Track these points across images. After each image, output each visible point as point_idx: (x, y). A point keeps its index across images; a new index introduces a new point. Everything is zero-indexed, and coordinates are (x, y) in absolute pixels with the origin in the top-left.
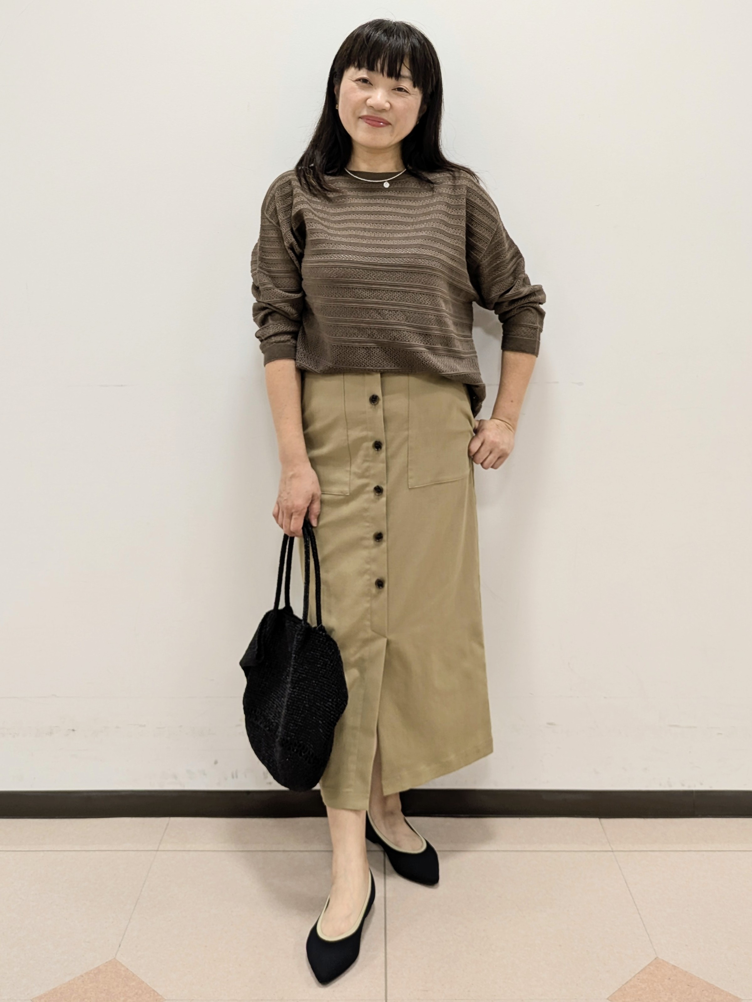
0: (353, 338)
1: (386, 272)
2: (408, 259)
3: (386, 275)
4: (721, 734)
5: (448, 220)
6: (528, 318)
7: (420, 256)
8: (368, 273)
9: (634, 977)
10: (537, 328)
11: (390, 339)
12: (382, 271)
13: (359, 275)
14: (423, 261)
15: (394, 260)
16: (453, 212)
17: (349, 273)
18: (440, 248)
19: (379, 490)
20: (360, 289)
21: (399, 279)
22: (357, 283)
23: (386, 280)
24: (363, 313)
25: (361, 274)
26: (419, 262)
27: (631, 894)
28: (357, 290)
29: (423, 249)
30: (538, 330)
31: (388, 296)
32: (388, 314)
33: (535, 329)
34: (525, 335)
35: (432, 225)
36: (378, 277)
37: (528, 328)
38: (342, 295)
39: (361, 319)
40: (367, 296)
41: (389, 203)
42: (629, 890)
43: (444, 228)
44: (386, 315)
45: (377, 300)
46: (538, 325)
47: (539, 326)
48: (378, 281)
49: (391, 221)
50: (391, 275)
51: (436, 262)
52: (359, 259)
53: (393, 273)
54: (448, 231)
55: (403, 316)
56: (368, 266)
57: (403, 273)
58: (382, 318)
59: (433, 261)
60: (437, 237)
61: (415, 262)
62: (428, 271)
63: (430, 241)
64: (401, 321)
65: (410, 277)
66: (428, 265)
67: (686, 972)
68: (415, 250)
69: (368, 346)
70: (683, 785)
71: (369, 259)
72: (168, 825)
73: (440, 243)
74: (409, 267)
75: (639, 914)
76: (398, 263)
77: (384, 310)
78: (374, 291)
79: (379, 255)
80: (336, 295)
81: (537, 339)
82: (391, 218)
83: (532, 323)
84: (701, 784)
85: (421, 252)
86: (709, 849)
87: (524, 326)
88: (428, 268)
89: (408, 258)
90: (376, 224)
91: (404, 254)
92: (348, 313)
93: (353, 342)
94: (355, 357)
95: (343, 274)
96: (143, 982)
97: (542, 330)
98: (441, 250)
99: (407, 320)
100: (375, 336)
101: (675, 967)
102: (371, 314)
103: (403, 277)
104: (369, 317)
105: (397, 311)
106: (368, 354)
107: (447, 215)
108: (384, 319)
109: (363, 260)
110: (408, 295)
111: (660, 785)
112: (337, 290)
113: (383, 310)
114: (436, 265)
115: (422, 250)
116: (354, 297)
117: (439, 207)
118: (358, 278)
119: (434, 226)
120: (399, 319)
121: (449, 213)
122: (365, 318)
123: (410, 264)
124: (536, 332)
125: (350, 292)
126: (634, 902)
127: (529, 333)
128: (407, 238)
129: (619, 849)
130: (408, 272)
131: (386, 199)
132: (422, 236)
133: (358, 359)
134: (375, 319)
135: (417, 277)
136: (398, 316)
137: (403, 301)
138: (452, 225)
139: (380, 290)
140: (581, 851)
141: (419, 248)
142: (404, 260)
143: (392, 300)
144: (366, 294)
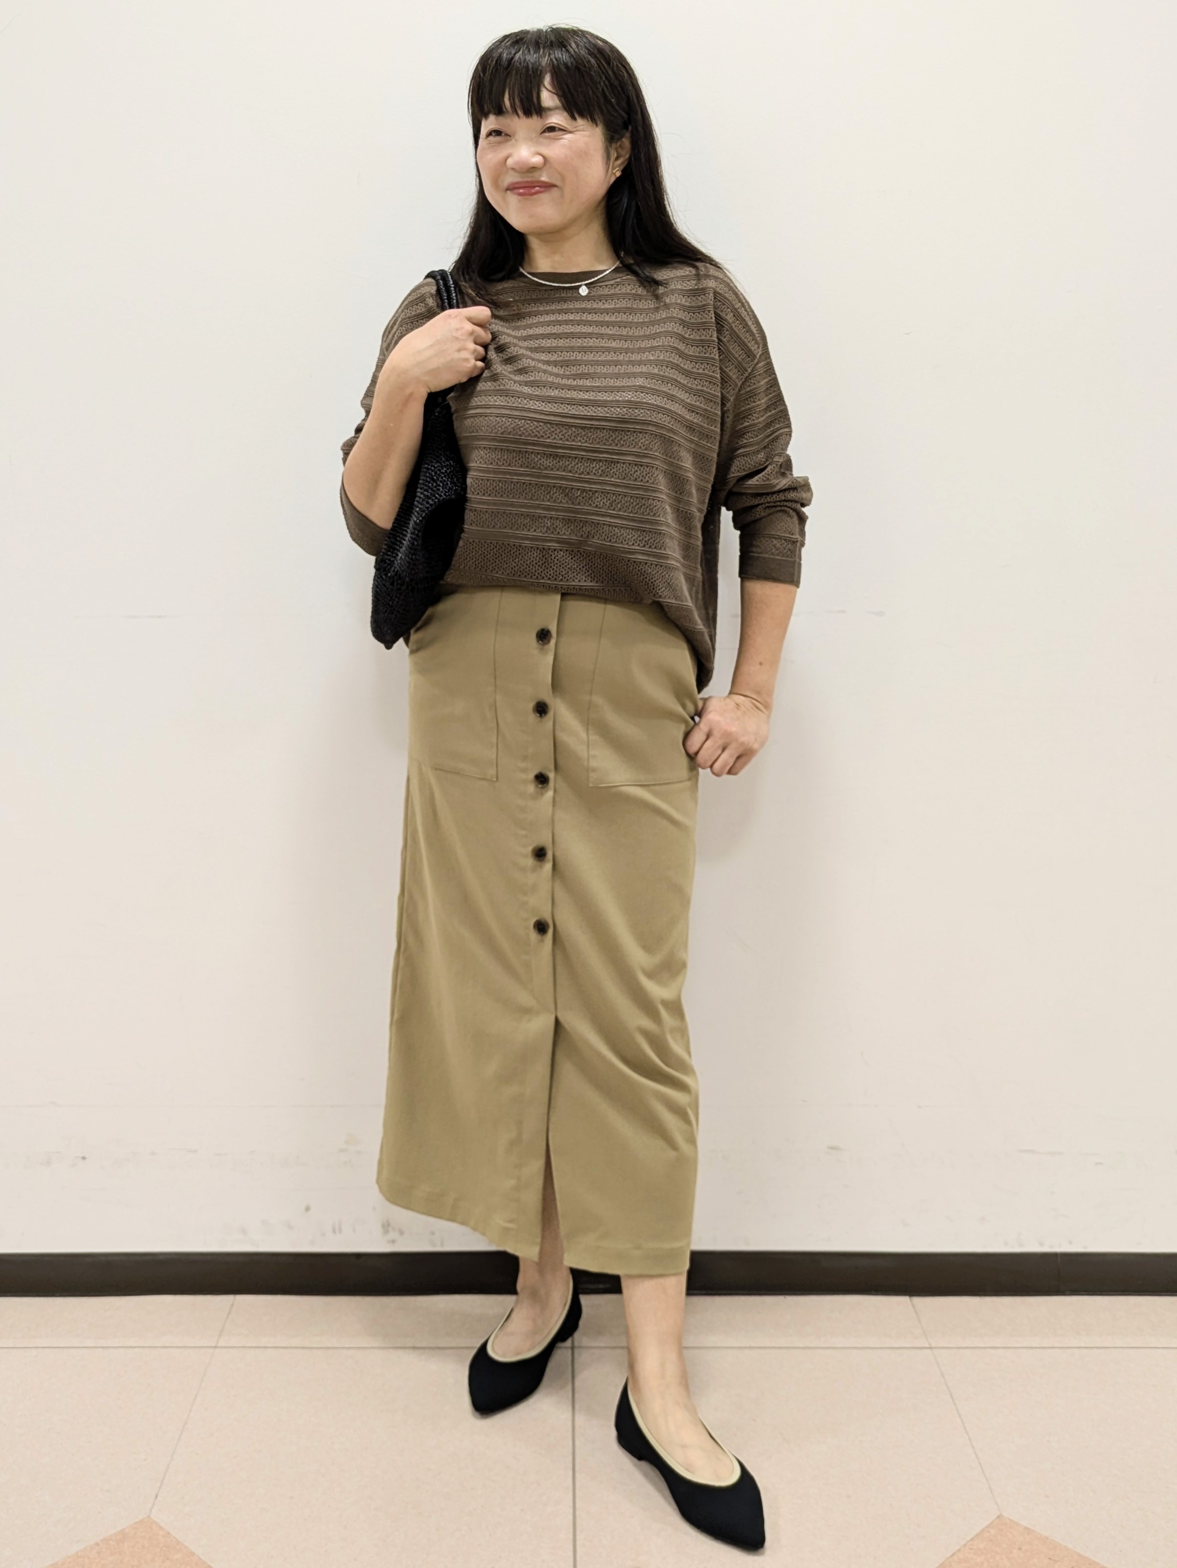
0: (523, 533)
1: (582, 428)
2: (618, 410)
3: (581, 433)
4: (1101, 1164)
5: (684, 348)
6: (783, 524)
7: (636, 405)
8: (552, 429)
9: (965, 1545)
10: (797, 541)
11: (582, 535)
12: (576, 427)
13: (538, 431)
14: (642, 413)
15: (596, 410)
16: (692, 334)
17: (522, 427)
18: (671, 392)
19: (543, 779)
20: (538, 453)
21: (602, 441)
22: (534, 444)
23: (580, 441)
24: (541, 493)
25: (541, 430)
26: (635, 415)
27: (960, 1415)
28: (533, 455)
29: (642, 393)
30: (798, 544)
31: (583, 467)
32: (580, 496)
33: (794, 542)
34: (777, 552)
35: (658, 357)
36: (568, 435)
37: (783, 541)
38: (508, 462)
39: (537, 502)
40: (549, 466)
41: (589, 319)
42: (957, 1410)
43: (678, 360)
44: (577, 497)
45: (564, 474)
46: (797, 536)
47: (800, 538)
48: (567, 443)
49: (591, 347)
50: (590, 434)
51: (664, 414)
52: (539, 407)
53: (592, 430)
54: (684, 365)
55: (605, 501)
56: (552, 418)
57: (609, 431)
58: (570, 502)
59: (659, 413)
60: (666, 374)
61: (629, 414)
62: (650, 428)
63: (654, 380)
64: (600, 508)
65: (620, 437)
66: (650, 419)
67: (1047, 1538)
68: (629, 395)
69: (545, 547)
70: (1041, 1244)
71: (554, 407)
72: (232, 1305)
73: (672, 385)
74: (619, 422)
75: (973, 1447)
76: (601, 415)
77: (574, 490)
78: (560, 458)
79: (572, 402)
80: (499, 462)
81: (797, 560)
82: (591, 342)
83: (789, 533)
84: (1070, 1243)
85: (639, 398)
86: (1083, 1345)
87: (776, 538)
88: (649, 423)
89: (618, 407)
90: (567, 352)
91: (612, 401)
92: (516, 492)
93: (522, 538)
94: (523, 563)
95: (513, 428)
96: (193, 1554)
97: (804, 544)
98: (673, 395)
99: (612, 506)
100: (558, 529)
101: (1028, 1531)
102: (553, 494)
103: (609, 438)
104: (549, 500)
105: (596, 492)
106: (544, 559)
107: (683, 339)
108: (573, 503)
109: (545, 408)
110: (615, 467)
111: (1006, 1244)
112: (501, 454)
113: (572, 489)
114: (663, 420)
115: (642, 395)
116: (527, 467)
117: (670, 327)
118: (536, 435)
119: (661, 358)
120: (597, 505)
121: (687, 336)
122: (543, 500)
123: (620, 416)
124: (795, 548)
125: (522, 458)
126: (965, 1429)
127: (785, 549)
128: (617, 376)
129: (940, 1345)
130: (616, 430)
131: (584, 313)
132: (641, 373)
133: (527, 567)
134: (559, 503)
135: (632, 438)
136: (597, 500)
137: (607, 476)
138: (691, 356)
139: (570, 457)
140: (881, 1348)
141: (636, 392)
142: (611, 411)
143: (588, 473)
144: (547, 462)
